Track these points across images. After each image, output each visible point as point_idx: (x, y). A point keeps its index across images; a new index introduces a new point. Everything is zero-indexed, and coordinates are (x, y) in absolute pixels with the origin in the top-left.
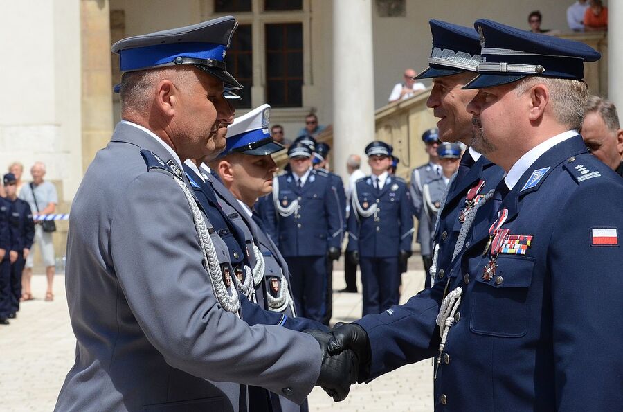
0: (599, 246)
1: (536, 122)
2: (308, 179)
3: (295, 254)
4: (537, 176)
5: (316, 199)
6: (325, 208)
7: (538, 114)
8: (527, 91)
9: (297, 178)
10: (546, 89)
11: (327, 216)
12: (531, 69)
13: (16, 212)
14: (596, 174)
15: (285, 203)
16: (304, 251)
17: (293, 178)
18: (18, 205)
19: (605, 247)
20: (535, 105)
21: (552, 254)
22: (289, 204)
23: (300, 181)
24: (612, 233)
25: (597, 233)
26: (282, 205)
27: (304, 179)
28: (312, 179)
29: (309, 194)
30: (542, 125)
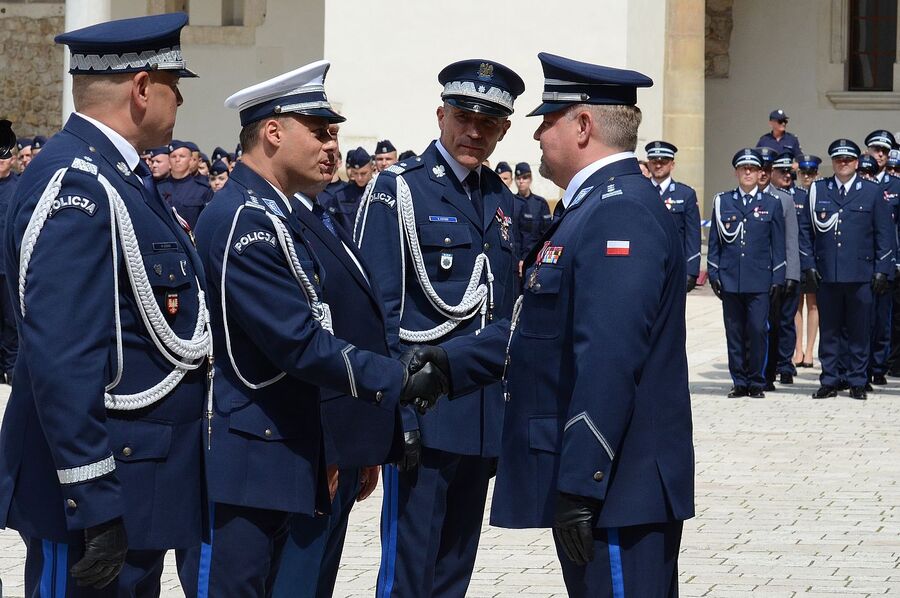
0: (611, 256)
1: (583, 145)
2: (854, 185)
3: (834, 281)
4: (583, 193)
5: (862, 212)
6: (873, 224)
7: (584, 139)
8: (575, 118)
9: (839, 185)
10: (590, 115)
11: (875, 233)
12: (577, 97)
13: (528, 213)
14: (620, 192)
15: (823, 216)
16: (843, 276)
17: (835, 185)
18: (532, 203)
19: (618, 257)
20: (583, 130)
21: (575, 263)
22: (828, 217)
23: (843, 188)
24: (625, 245)
25: (611, 244)
26: (820, 219)
27: (848, 186)
28: (859, 186)
29: (853, 205)
30: (588, 147)
